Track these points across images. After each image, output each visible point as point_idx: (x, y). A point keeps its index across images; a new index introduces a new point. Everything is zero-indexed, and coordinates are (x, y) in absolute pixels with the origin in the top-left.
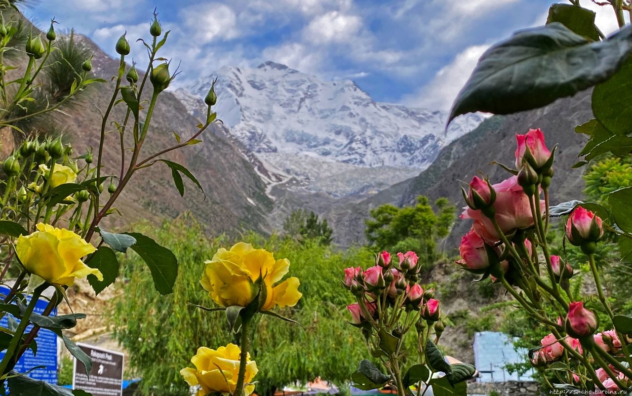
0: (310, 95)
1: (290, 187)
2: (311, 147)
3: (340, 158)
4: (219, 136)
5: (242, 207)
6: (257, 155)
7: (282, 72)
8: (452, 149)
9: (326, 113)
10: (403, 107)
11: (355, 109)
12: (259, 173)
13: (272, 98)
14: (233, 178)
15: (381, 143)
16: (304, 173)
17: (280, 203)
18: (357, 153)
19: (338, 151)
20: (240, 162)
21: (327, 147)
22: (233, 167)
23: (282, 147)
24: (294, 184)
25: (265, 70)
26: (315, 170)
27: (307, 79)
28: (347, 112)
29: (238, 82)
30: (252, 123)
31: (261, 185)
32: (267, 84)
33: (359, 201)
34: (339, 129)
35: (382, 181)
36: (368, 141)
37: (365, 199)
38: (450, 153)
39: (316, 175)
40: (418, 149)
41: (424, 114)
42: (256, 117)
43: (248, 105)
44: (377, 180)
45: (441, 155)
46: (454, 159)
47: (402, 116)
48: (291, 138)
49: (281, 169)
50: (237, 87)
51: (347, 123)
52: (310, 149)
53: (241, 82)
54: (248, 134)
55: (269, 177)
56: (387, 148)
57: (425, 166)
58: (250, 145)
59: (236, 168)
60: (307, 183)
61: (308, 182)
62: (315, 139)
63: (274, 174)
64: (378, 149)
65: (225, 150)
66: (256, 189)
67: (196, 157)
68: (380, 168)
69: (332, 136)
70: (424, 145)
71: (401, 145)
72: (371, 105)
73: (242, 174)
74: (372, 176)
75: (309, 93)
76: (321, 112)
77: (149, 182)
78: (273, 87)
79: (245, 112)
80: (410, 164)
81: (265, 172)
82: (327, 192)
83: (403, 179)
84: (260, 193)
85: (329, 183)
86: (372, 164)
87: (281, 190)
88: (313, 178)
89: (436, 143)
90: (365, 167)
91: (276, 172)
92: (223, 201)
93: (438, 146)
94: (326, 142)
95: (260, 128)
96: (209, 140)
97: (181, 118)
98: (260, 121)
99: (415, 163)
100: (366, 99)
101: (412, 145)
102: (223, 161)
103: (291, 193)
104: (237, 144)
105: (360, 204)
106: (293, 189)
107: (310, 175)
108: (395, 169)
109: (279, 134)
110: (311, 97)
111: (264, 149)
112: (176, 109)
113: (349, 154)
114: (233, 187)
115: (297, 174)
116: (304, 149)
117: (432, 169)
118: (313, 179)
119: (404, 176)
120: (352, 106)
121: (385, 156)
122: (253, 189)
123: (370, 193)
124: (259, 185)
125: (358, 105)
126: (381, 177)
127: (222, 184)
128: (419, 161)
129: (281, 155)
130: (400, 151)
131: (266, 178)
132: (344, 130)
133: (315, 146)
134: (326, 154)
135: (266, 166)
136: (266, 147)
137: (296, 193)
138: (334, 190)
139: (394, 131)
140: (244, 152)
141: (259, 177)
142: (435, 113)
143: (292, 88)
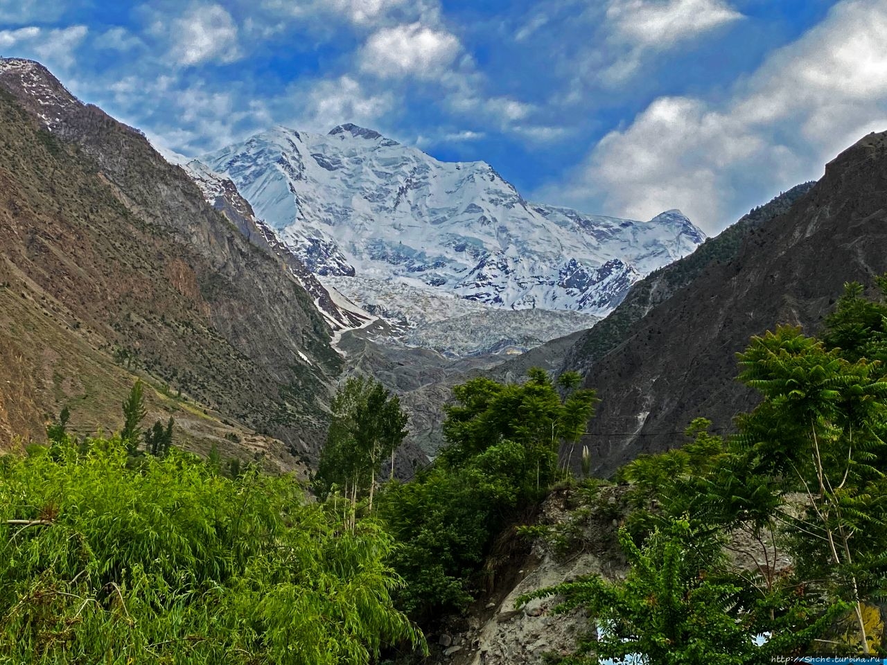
0: (416, 183)
1: (373, 337)
2: (414, 270)
3: (461, 292)
4: (256, 243)
5: (288, 366)
6: (319, 278)
7: (371, 143)
8: (650, 287)
9: (441, 215)
10: (572, 212)
11: (490, 210)
12: (320, 310)
13: (352, 185)
14: (276, 315)
15: (532, 269)
16: (399, 313)
17: (355, 362)
18: (490, 284)
19: (459, 280)
20: (289, 289)
21: (440, 272)
22: (277, 298)
23: (364, 268)
24: (380, 332)
25: (343, 138)
26: (419, 309)
27: (412, 158)
28: (478, 215)
29: (295, 155)
30: (315, 224)
31: (323, 330)
32: (345, 160)
33: (490, 366)
34: (462, 243)
35: (530, 333)
36: (511, 267)
37: (501, 362)
38: (648, 293)
39: (418, 317)
40: (594, 283)
41: (607, 226)
42: (323, 215)
43: (311, 196)
44: (521, 332)
45: (633, 295)
46: (653, 303)
47: (570, 226)
48: (379, 252)
49: (360, 305)
50: (292, 163)
51: (477, 233)
52: (410, 274)
53: (300, 156)
54: (308, 243)
55: (339, 318)
56: (541, 280)
57: (604, 313)
58: (309, 262)
59: (283, 298)
60: (402, 331)
61: (404, 329)
62: (421, 256)
63: (347, 313)
64: (526, 280)
65: (265, 267)
66: (315, 337)
67: (215, 277)
68: (529, 311)
69: (450, 254)
70: (603, 277)
71: (565, 274)
72: (518, 206)
73: (292, 310)
74: (514, 325)
75: (414, 180)
76: (434, 212)
77: (129, 316)
78: (353, 166)
79: (305, 206)
80: (580, 308)
81: (332, 308)
82: (435, 348)
83: (567, 332)
84: (320, 344)
85: (441, 333)
86: (515, 304)
87: (358, 341)
88: (413, 323)
89: (624, 274)
90: (502, 308)
91: (352, 309)
92: (255, 355)
93: (628, 280)
94: (439, 264)
95: (328, 235)
96: (240, 250)
97: (193, 211)
98: (328, 222)
99: (587, 306)
100: (510, 196)
101: (584, 275)
102: (260, 287)
103: (374, 346)
104: (286, 259)
105: (491, 370)
106: (379, 339)
107: (408, 317)
108: (554, 315)
109: (360, 247)
110: (417, 186)
111: (331, 269)
112: (185, 194)
113: (478, 286)
114: (274, 330)
115: (386, 314)
116: (401, 273)
117: (615, 318)
118: (413, 325)
119: (568, 328)
120: (485, 205)
121: (537, 292)
122: (311, 338)
123: (509, 353)
124: (320, 331)
125: (496, 205)
126: (530, 327)
127: (255, 325)
128: (594, 303)
129: (361, 281)
130: (563, 286)
131: (332, 319)
132: (470, 244)
133: (420, 269)
134: (437, 282)
135: (334, 298)
136: (336, 266)
137: (382, 346)
138: (449, 345)
139: (555, 251)
140: (296, 272)
141: (321, 315)
142: (625, 225)
143: (387, 171)
